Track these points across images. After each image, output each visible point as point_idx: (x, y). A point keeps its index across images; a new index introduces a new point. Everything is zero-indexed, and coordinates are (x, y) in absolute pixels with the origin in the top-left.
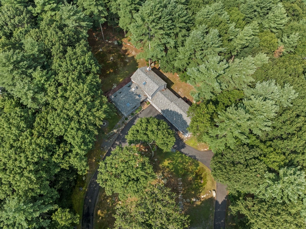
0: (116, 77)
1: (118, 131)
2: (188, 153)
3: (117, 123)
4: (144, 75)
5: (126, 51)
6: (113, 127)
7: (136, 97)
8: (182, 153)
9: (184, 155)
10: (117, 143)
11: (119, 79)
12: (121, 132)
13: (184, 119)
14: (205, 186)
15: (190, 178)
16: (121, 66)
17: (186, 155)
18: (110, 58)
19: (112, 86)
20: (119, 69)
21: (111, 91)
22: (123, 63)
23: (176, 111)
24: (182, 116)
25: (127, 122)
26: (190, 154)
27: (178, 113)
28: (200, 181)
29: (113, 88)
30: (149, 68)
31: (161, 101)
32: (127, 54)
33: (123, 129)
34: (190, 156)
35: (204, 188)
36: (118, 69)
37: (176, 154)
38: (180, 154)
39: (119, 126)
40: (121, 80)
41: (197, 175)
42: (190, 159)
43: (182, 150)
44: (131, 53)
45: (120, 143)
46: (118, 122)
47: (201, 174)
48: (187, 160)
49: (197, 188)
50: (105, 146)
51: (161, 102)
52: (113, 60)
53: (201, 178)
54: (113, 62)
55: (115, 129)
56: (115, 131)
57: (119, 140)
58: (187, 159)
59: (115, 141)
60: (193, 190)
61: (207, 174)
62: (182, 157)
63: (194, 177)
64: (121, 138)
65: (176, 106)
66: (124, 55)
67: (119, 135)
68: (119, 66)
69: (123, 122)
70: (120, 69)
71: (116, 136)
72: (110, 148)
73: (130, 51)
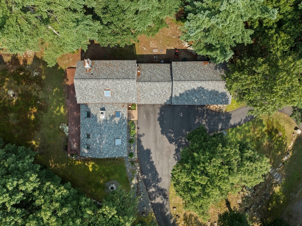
0: (52, 113)
1: (138, 178)
2: (240, 120)
3: (126, 171)
4: (94, 82)
5: (15, 59)
6: (128, 181)
7: (115, 121)
8: (234, 126)
9: (238, 127)
10: (152, 190)
11: (57, 112)
12: (142, 175)
13: (210, 90)
14: (286, 134)
15: (265, 142)
16: (39, 91)
17: (240, 124)
18: (8, 95)
19: (62, 131)
20: (40, 97)
21: (70, 140)
22: (35, 84)
23: (190, 89)
24: (203, 88)
25: (136, 157)
26: (244, 118)
27: (194, 90)
28: (277, 135)
29: (67, 134)
30: (87, 64)
31: (153, 94)
32: (21, 63)
33: (140, 169)
34: (245, 121)
35: (286, 137)
36: (40, 100)
37: (230, 134)
38: (233, 129)
39: (134, 172)
40: (62, 110)
41: (270, 133)
42: (248, 125)
43: (232, 122)
44: (27, 57)
45: (155, 186)
46: (125, 168)
47: (273, 128)
48: (247, 128)
49: (279, 145)
50: (143, 209)
51: (155, 94)
52: (16, 94)
53: (277, 131)
54: (19, 95)
55: (132, 180)
56: (134, 181)
57: (151, 185)
58: (245, 126)
59: (147, 190)
60: (278, 151)
61: (278, 120)
62: (237, 131)
63: (268, 138)
64: (150, 180)
65: (184, 83)
66: (21, 69)
67: (144, 180)
68: (34, 93)
69: (132, 163)
70: (41, 95)
71: (142, 185)
72: (152, 203)
73: (21, 55)
